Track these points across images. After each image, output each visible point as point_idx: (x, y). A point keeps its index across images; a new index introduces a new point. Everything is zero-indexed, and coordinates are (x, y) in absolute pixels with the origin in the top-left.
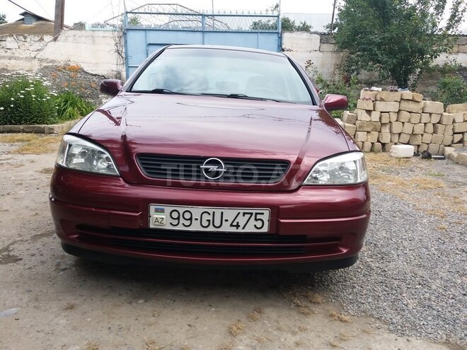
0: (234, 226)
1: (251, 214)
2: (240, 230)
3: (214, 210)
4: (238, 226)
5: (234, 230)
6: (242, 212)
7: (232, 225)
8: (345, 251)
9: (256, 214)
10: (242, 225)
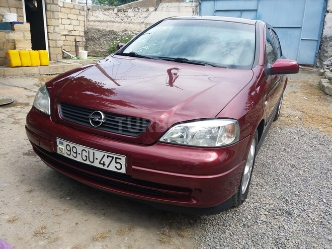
0: (101, 164)
1: (113, 157)
2: (105, 168)
3: (89, 150)
4: (104, 164)
5: (101, 166)
6: (106, 154)
7: (100, 163)
8: (195, 202)
9: (116, 158)
10: (107, 164)
